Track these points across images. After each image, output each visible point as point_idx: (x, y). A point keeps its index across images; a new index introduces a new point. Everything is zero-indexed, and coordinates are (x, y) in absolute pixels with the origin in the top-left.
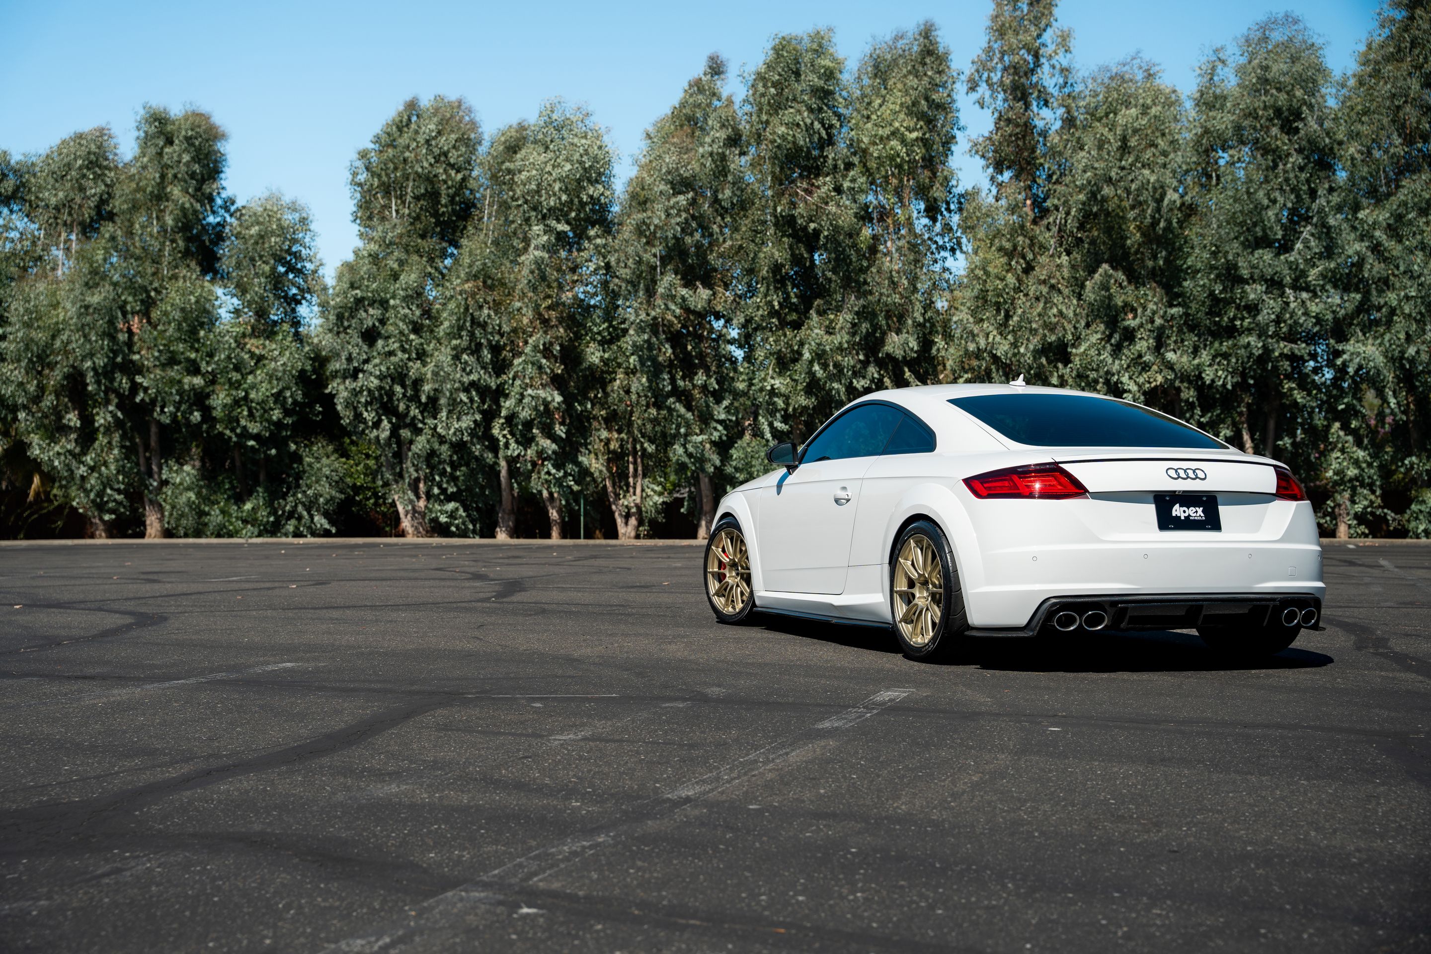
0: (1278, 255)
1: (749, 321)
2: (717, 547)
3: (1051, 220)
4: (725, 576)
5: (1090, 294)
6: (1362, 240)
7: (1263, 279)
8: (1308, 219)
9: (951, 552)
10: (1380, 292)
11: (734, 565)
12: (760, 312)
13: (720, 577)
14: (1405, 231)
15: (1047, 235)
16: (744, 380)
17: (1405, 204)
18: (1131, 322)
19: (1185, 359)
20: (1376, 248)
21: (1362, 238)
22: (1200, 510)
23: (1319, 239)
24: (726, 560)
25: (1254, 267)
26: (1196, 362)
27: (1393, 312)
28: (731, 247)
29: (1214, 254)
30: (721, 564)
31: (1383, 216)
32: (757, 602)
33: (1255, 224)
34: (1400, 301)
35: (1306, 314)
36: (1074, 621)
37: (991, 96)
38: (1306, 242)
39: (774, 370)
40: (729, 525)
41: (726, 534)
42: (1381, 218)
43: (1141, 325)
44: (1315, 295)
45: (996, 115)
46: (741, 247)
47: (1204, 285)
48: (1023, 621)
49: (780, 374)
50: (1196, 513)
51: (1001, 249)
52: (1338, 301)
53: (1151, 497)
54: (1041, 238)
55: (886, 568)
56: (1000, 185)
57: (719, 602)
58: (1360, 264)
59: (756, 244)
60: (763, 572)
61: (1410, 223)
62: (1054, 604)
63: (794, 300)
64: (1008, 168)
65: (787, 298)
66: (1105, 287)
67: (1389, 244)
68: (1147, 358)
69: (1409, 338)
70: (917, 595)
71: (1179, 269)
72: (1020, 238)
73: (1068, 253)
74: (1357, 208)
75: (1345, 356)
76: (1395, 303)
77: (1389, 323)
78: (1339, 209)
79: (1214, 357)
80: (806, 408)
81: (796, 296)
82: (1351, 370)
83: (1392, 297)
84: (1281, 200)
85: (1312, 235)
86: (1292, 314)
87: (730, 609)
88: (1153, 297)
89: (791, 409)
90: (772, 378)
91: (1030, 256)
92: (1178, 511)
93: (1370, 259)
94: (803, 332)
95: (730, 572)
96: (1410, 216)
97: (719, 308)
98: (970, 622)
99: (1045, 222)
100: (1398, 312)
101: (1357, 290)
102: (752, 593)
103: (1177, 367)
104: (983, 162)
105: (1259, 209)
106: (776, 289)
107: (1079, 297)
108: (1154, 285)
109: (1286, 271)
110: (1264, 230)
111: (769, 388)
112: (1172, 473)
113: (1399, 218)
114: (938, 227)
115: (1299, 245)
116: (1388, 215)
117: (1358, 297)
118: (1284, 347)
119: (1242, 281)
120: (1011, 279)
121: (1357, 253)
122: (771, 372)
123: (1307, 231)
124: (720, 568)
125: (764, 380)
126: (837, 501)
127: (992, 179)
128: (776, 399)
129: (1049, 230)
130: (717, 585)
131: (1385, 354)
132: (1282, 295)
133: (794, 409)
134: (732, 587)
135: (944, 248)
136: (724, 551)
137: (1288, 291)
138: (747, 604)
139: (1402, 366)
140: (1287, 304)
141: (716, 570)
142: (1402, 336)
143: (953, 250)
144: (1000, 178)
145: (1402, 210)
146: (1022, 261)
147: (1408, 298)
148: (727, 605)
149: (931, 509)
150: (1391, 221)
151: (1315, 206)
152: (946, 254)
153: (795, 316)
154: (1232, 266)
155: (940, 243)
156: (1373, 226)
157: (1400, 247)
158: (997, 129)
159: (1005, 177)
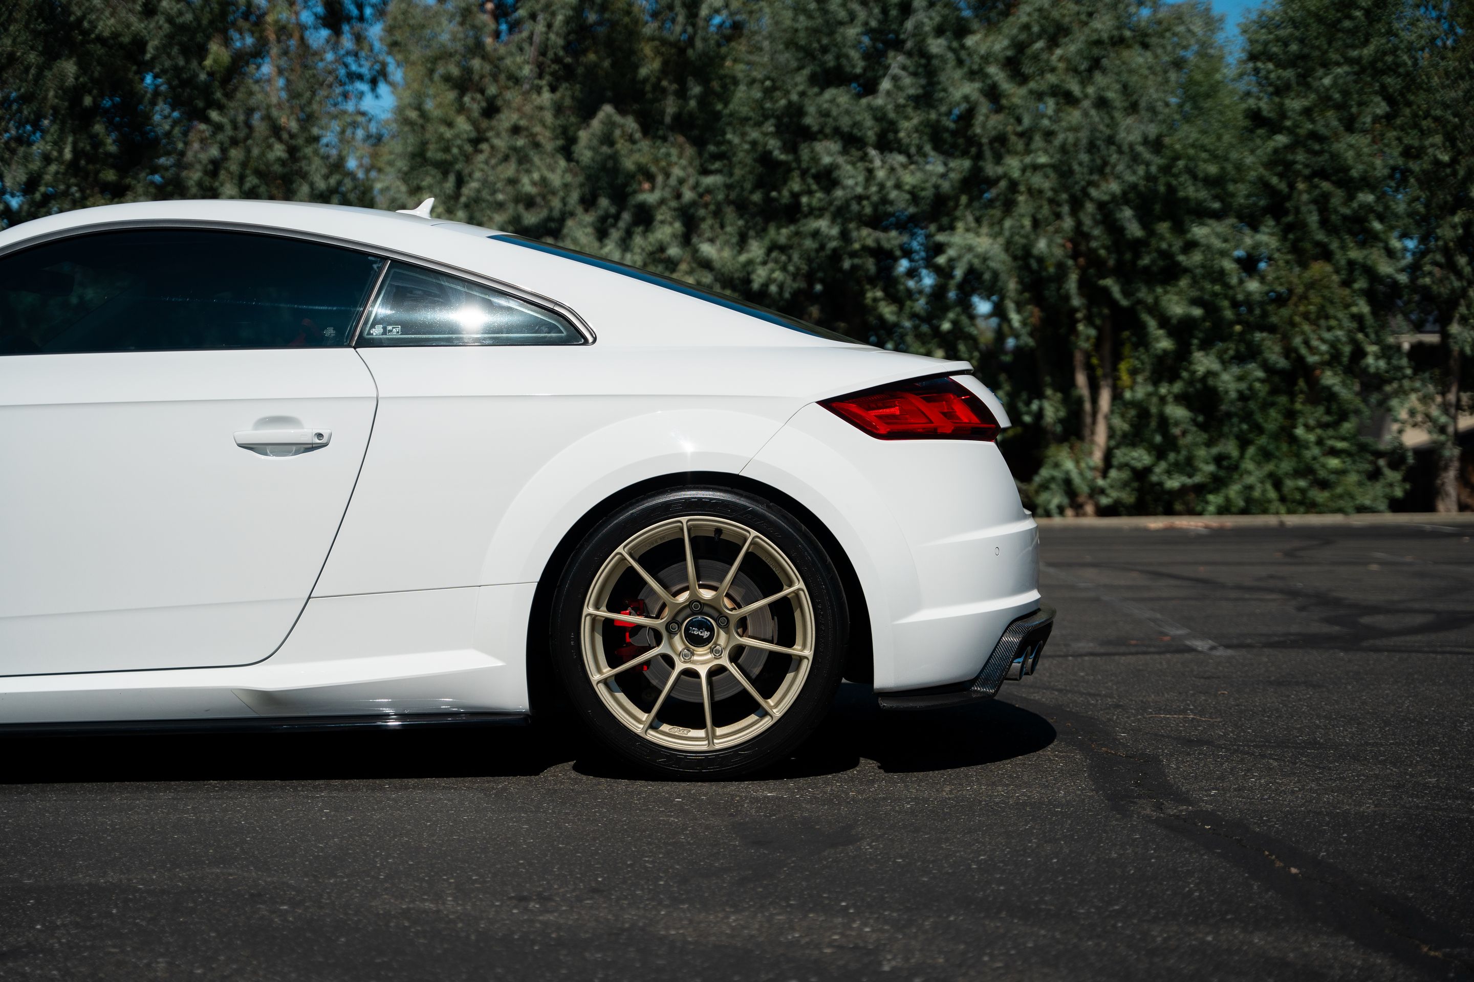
0: (859, 96)
1: (34, 180)
3: (525, 34)
5: (584, 152)
6: (972, 80)
7: (837, 132)
8: (898, 45)
10: (998, 159)
14: (1028, 68)
15: (519, 59)
17: (1026, 27)
18: (650, 197)
19: (727, 253)
20: (993, 94)
21: (972, 75)
23: (915, 74)
25: (826, 114)
26: (743, 258)
27: (1013, 186)
29: (768, 93)
31: (1000, 44)
33: (825, 50)
34: (1024, 170)
35: (898, 186)
38: (895, 79)
42: (997, 47)
43: (662, 202)
44: (910, 159)
51: (447, 78)
52: (941, 169)
54: (508, 61)
58: (968, 116)
59: (41, 54)
61: (1036, 58)
63: (112, 149)
65: (97, 143)
66: (607, 139)
67: (1006, 86)
68: (674, 251)
69: (1036, 224)
71: (717, 116)
72: (476, 62)
73: (553, 89)
74: (962, 31)
75: (952, 252)
76: (1016, 174)
77: (1009, 206)
78: (939, 31)
79: (769, 251)
81: (116, 142)
82: (959, 273)
83: (1013, 165)
84: (862, 14)
85: (904, 68)
86: (882, 186)
88: (680, 156)
91: (492, 90)
93: (984, 107)
96: (1036, 46)
99: (515, 38)
100: (1022, 188)
101: (965, 154)
103: (717, 265)
105: (832, 26)
106: (75, 128)
107: (569, 157)
108: (681, 139)
109: (869, 123)
110: (838, 57)
113: (1020, 47)
114: (347, 42)
115: (886, 85)
116: (1006, 43)
117: (967, 163)
118: (866, 236)
119: (809, 135)
120: (463, 125)
121: (966, 98)
123: (896, 62)
129: (521, 49)
131: (1006, 249)
132: (864, 158)
135: (360, 77)
137: (873, 152)
139: (1027, 267)
140: (870, 172)
142: (1027, 222)
143: (374, 83)
145: (1023, 37)
146: (478, 96)
147: (1036, 168)
150: (1011, 53)
151: (909, 25)
152: (363, 87)
153: (110, 176)
154: (796, 111)
155: (354, 67)
156: (986, 59)
157: (1023, 91)
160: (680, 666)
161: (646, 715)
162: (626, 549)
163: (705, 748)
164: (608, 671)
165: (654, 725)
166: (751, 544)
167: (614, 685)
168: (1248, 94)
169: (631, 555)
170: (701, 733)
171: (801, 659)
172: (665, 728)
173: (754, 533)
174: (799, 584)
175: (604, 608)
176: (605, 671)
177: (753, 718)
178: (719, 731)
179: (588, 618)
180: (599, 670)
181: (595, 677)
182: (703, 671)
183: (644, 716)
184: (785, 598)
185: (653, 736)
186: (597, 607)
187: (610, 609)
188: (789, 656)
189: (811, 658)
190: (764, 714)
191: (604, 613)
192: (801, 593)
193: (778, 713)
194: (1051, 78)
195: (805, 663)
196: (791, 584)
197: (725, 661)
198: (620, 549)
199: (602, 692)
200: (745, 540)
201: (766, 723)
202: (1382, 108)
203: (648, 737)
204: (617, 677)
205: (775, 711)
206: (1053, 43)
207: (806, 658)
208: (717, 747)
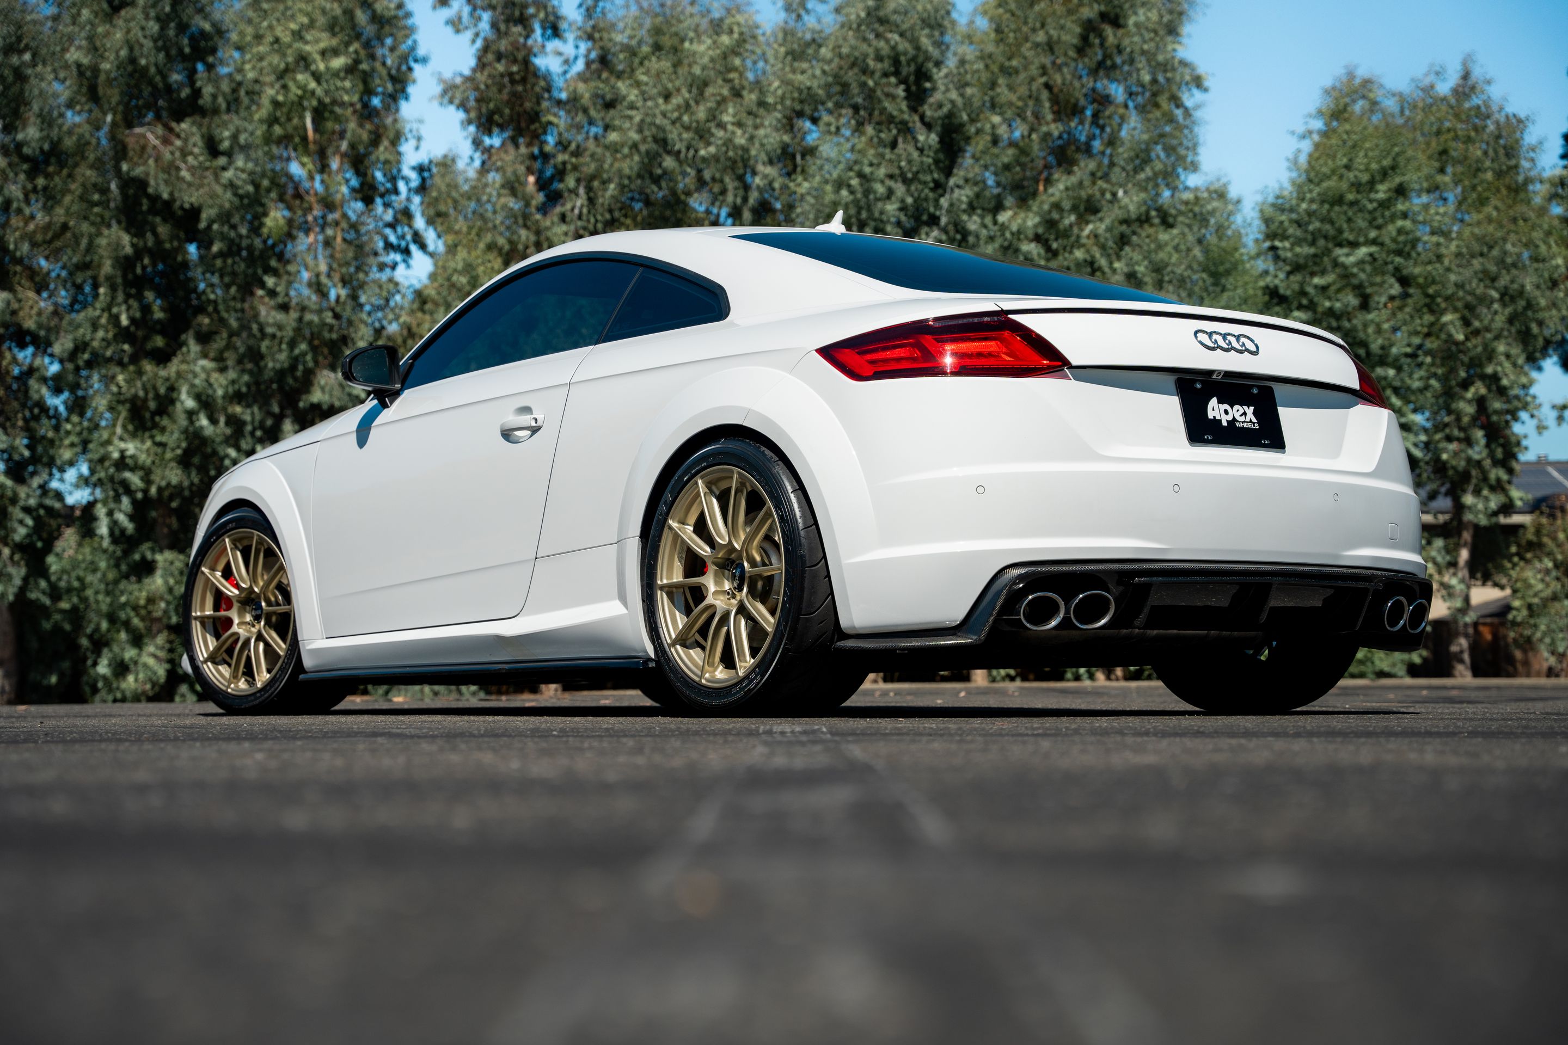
1: (80, 347)
2: (213, 569)
3: (568, 206)
4: (229, 622)
8: (932, 221)
9: (801, 489)
11: (249, 601)
12: (101, 334)
13: (219, 626)
14: (1058, 244)
15: (561, 230)
16: (72, 445)
22: (1250, 410)
24: (231, 591)
28: (48, 226)
30: (221, 600)
31: (1031, 221)
32: (308, 662)
36: (1054, 611)
37: (472, 14)
39: (124, 427)
40: (240, 523)
41: (234, 542)
42: (1030, 223)
45: (479, 43)
46: (65, 227)
48: (956, 611)
49: (134, 435)
50: (1245, 415)
51: (491, 249)
53: (1171, 379)
54: (551, 234)
55: (633, 546)
56: (488, 152)
57: (219, 674)
59: (93, 224)
60: (323, 602)
61: (1066, 233)
62: (1021, 578)
64: (502, 127)
65: (146, 309)
70: (712, 588)
72: (523, 233)
74: (995, 208)
78: (974, 208)
80: (179, 488)
81: (162, 309)
84: (900, 192)
87: (242, 685)
89: (153, 490)
90: (121, 439)
92: (1216, 410)
94: (174, 367)
95: (241, 613)
96: (1067, 222)
97: (30, 324)
98: (844, 622)
99: (558, 209)
102: (294, 647)
104: (461, 115)
106: (128, 296)
111: (116, 455)
112: (1203, 338)
113: (1051, 224)
116: (1037, 220)
122: (119, 430)
124: (216, 608)
125: (109, 442)
126: (507, 435)
127: (477, 143)
128: (127, 475)
129: (564, 221)
130: (212, 643)
133: (160, 489)
134: (247, 642)
135: (396, 248)
136: (227, 573)
138: (283, 670)
141: (209, 612)
143: (407, 252)
144: (487, 141)
145: (1054, 214)
148: (235, 676)
149: (749, 411)
150: (1040, 231)
151: (944, 202)
152: (398, 257)
153: (159, 341)
155: (393, 239)
156: (1018, 234)
158: (481, 65)
159: (495, 141)
168: (1266, 272)
194: (1079, 254)
202: (1396, 289)
206: (1082, 220)
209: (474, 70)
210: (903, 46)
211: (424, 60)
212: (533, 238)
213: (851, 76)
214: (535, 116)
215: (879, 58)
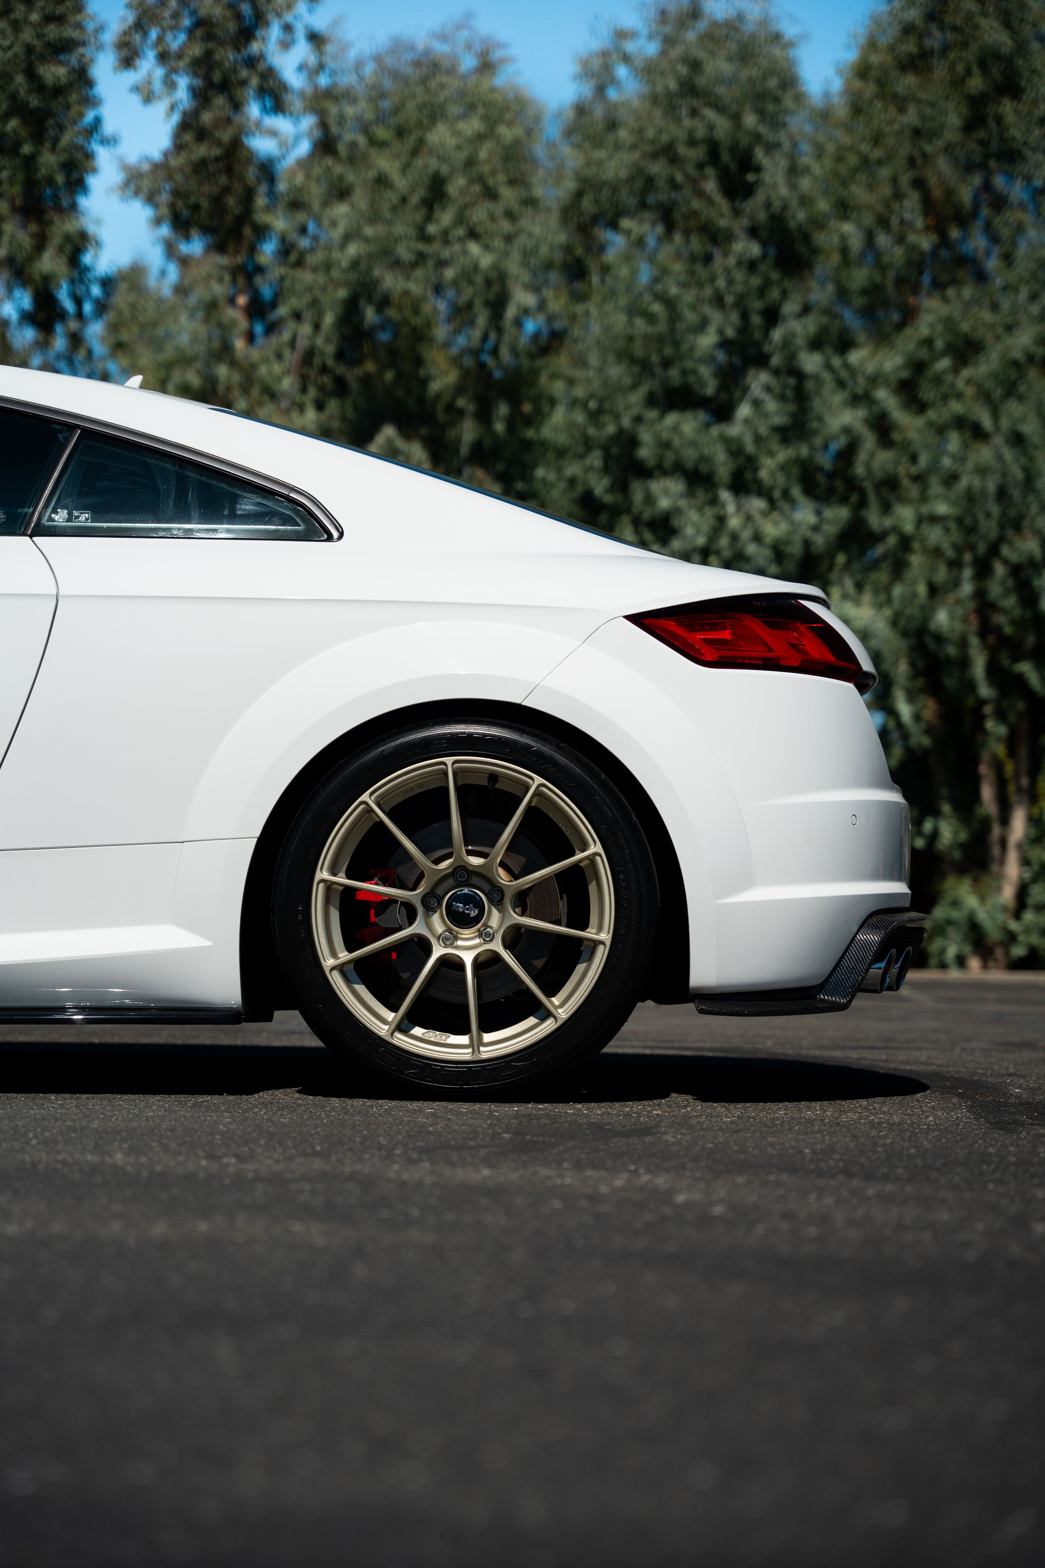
0: (708, 423)
3: (286, 336)
6: (855, 406)
7: (679, 469)
8: (761, 361)
10: (886, 508)
14: (927, 393)
15: (277, 368)
17: (928, 342)
20: (882, 425)
21: (855, 400)
23: (782, 398)
25: (666, 445)
27: (905, 543)
29: (593, 416)
31: (892, 362)
33: (667, 364)
34: (920, 521)
35: (757, 538)
37: (165, 79)
38: (757, 404)
44: (773, 504)
45: (176, 118)
47: (572, 482)
52: (813, 519)
54: (263, 371)
56: (184, 262)
58: (848, 454)
61: (938, 380)
64: (204, 229)
67: (899, 415)
69: (933, 590)
71: (527, 445)
73: (320, 406)
74: (845, 345)
76: (908, 528)
77: (899, 568)
78: (816, 344)
83: (906, 515)
84: (716, 320)
85: (768, 389)
93: (869, 441)
96: (939, 366)
100: (916, 546)
101: (844, 500)
104: (149, 212)
105: (679, 333)
109: (722, 457)
110: (684, 374)
113: (918, 367)
115: (744, 410)
116: (900, 360)
117: (846, 513)
119: (644, 472)
121: (847, 430)
123: (759, 381)
127: (170, 250)
129: (280, 356)
131: (894, 623)
132: (714, 501)
137: (725, 496)
139: (922, 646)
140: (721, 520)
142: (922, 589)
144: (185, 248)
145: (924, 354)
147: (934, 519)
150: (906, 373)
151: (777, 335)
154: (629, 441)
156: (875, 380)
157: (919, 422)
158: (179, 146)
159: (195, 247)
160: (438, 952)
161: (393, 1014)
162: (373, 797)
163: (468, 1057)
164: (344, 956)
165: (403, 1027)
166: (534, 794)
167: (353, 975)
169: (379, 805)
170: (464, 1039)
171: (596, 943)
172: (418, 1031)
173: (538, 780)
174: (596, 848)
175: (342, 874)
176: (340, 955)
177: (531, 1021)
178: (488, 1037)
179: (321, 885)
180: (334, 955)
181: (328, 962)
182: (468, 958)
183: (390, 1016)
184: (576, 866)
185: (401, 1040)
186: (333, 871)
187: (349, 876)
188: (580, 940)
189: (608, 944)
190: (545, 1014)
191: (342, 879)
192: (598, 858)
193: (563, 1014)
194: (956, 407)
195: (601, 948)
196: (584, 847)
197: (497, 946)
198: (365, 797)
199: (337, 981)
200: (527, 788)
201: (549, 1026)
203: (395, 1042)
204: (358, 963)
205: (560, 1011)
206: (962, 361)
207: (602, 943)
208: (484, 1056)
209: (166, 154)
210: (722, 126)
211: (109, 141)
212: (236, 377)
213: (657, 168)
214: (246, 215)
215: (692, 142)
